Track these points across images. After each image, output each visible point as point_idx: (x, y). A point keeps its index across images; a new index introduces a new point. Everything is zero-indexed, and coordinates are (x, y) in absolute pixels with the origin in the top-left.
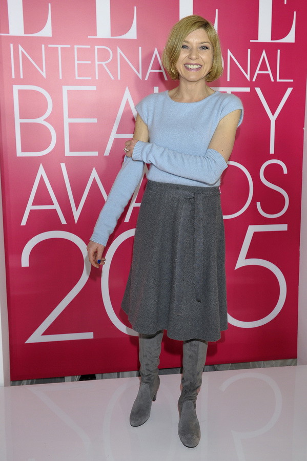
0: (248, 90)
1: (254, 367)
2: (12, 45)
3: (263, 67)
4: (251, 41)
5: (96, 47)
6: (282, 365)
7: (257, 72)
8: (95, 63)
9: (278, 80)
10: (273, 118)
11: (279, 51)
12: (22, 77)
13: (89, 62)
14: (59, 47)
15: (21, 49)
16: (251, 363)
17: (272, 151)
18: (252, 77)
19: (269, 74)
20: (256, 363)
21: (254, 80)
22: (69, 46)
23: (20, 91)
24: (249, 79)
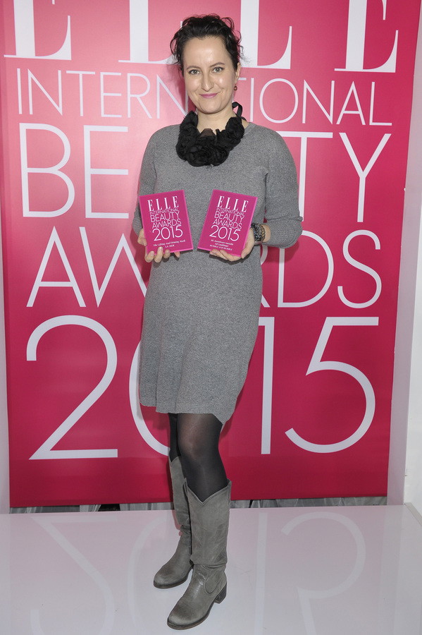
0: (329, 135)
1: (329, 505)
2: (19, 70)
3: (352, 106)
4: (336, 70)
5: (129, 75)
6: (366, 504)
7: (343, 112)
8: (127, 96)
9: (371, 123)
10: (363, 175)
11: (373, 84)
12: (31, 113)
13: (120, 95)
14: (81, 73)
15: (30, 75)
16: (325, 499)
17: (360, 219)
18: (335, 118)
19: (359, 115)
20: (331, 499)
21: (338, 123)
22: (94, 73)
23: (28, 131)
24: (331, 121)
